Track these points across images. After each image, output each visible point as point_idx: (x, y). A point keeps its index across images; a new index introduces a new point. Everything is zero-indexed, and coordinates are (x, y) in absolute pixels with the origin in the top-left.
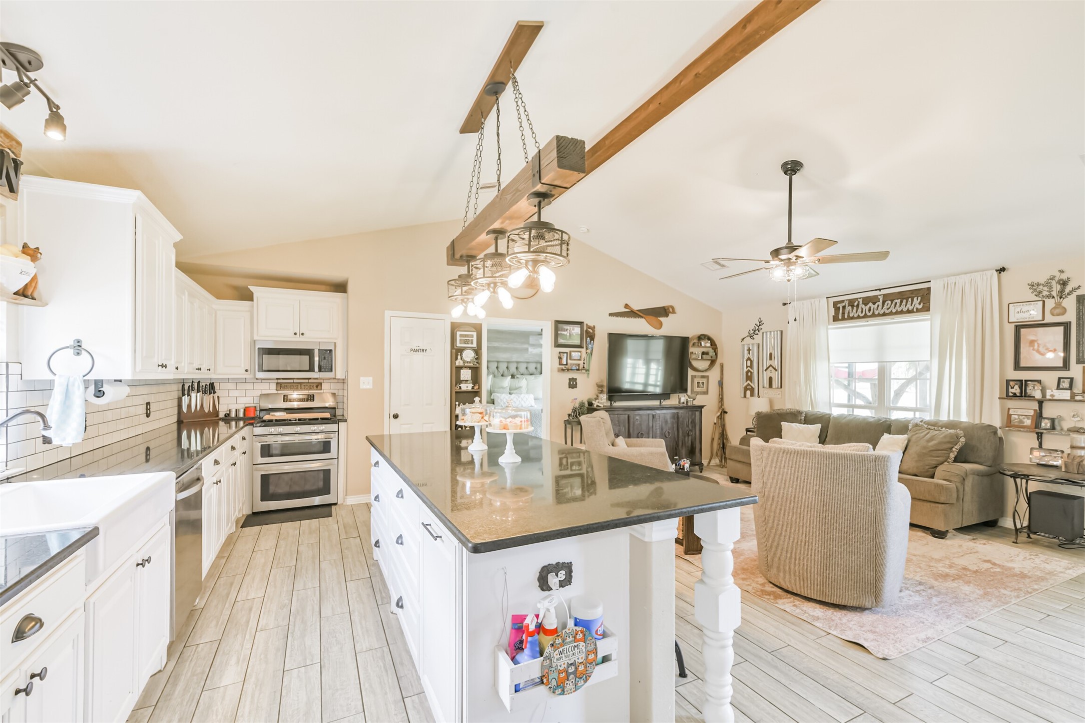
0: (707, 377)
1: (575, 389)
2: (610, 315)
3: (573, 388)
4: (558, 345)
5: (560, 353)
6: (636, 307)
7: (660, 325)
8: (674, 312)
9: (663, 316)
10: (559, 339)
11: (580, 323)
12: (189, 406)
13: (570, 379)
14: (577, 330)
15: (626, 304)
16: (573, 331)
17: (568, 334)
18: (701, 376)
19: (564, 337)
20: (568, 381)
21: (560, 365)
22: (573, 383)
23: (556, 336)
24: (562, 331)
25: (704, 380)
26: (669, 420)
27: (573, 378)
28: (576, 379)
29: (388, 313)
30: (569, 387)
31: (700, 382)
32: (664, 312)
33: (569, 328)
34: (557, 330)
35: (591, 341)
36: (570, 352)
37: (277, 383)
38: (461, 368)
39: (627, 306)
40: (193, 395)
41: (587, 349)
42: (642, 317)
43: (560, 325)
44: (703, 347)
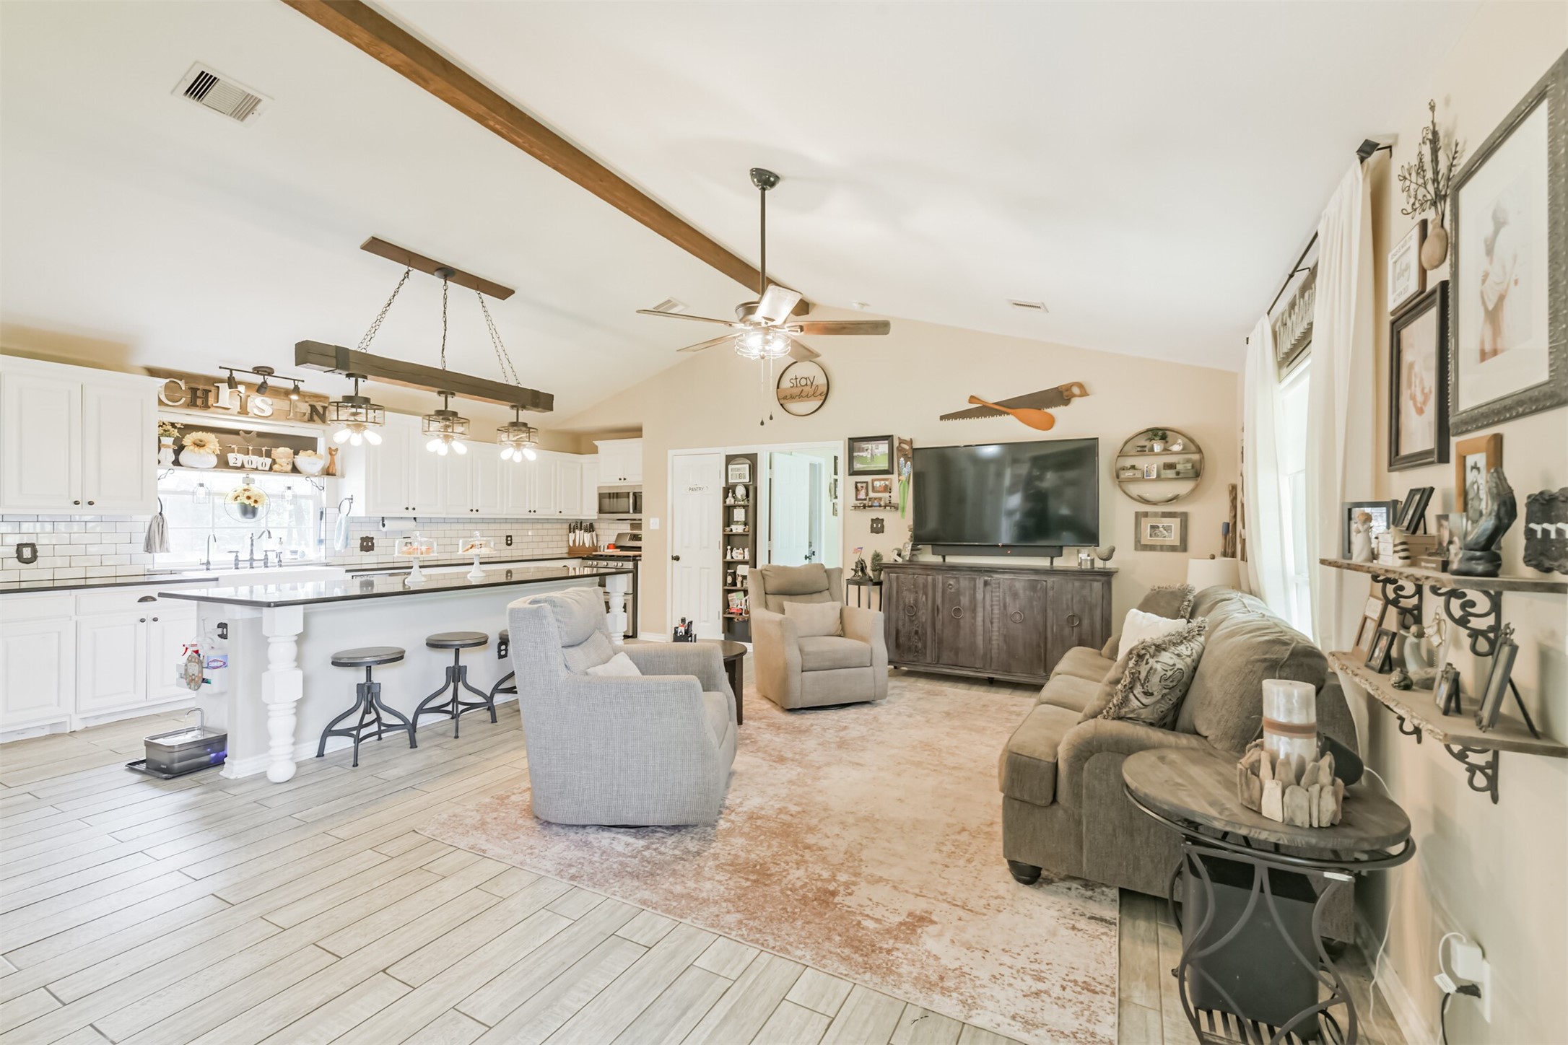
0: (1184, 518)
1: (881, 534)
2: (942, 418)
3: (878, 533)
4: (853, 473)
5: (856, 483)
6: (991, 397)
7: (1050, 423)
8: (1084, 393)
9: (1056, 405)
10: (855, 463)
11: (888, 438)
12: (574, 541)
13: (872, 520)
14: (883, 447)
15: (972, 397)
16: (876, 451)
17: (869, 456)
18: (1163, 513)
19: (863, 459)
20: (870, 523)
21: (857, 499)
22: (877, 525)
23: (851, 459)
24: (859, 451)
25: (1175, 523)
26: (1021, 592)
27: (877, 519)
28: (883, 520)
29: (671, 453)
30: (872, 532)
31: (1160, 525)
32: (1061, 396)
33: (870, 446)
34: (851, 451)
35: (906, 463)
36: (873, 481)
37: (631, 524)
38: (735, 507)
39: (973, 399)
40: (577, 532)
41: (900, 475)
42: (1008, 414)
43: (857, 444)
44: (1158, 454)
